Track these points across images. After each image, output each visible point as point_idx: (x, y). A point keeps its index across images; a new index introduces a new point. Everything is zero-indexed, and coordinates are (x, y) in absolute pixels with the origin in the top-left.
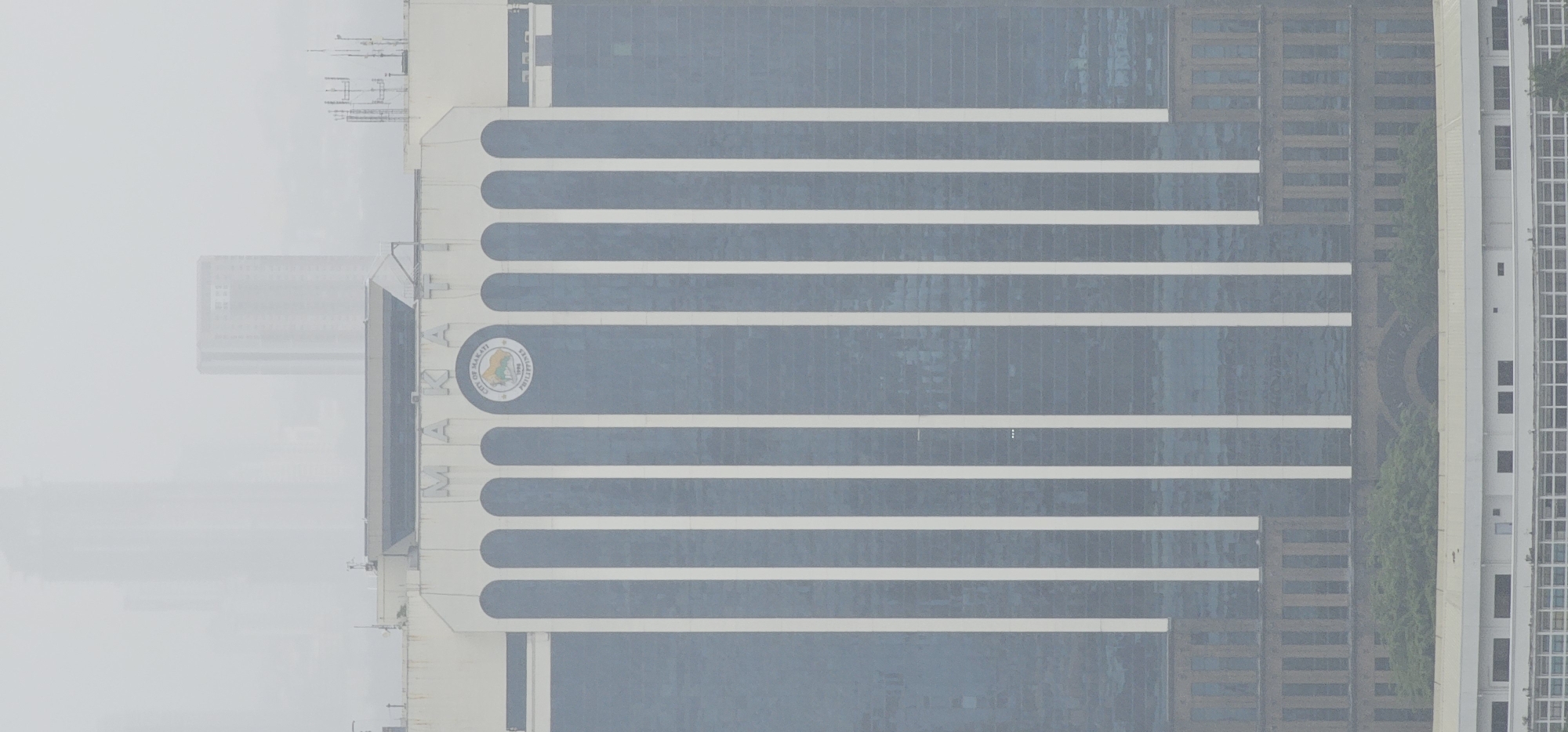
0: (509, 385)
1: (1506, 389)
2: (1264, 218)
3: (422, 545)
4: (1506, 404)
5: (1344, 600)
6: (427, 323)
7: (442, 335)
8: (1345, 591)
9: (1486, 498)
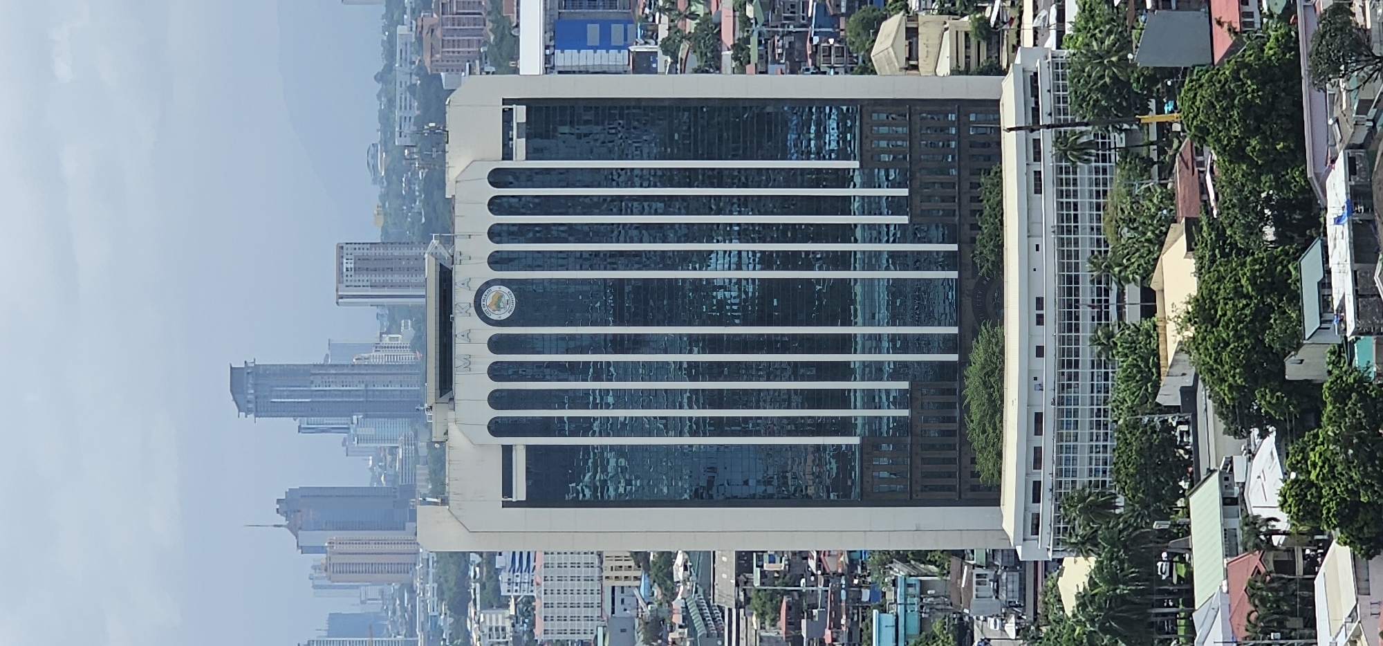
0: (503, 311)
1: (1040, 312)
2: (911, 220)
3: (456, 398)
4: (1040, 320)
5: (955, 426)
6: (458, 277)
7: (467, 284)
8: (955, 422)
9: (1029, 371)
